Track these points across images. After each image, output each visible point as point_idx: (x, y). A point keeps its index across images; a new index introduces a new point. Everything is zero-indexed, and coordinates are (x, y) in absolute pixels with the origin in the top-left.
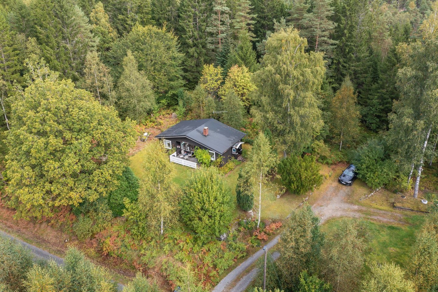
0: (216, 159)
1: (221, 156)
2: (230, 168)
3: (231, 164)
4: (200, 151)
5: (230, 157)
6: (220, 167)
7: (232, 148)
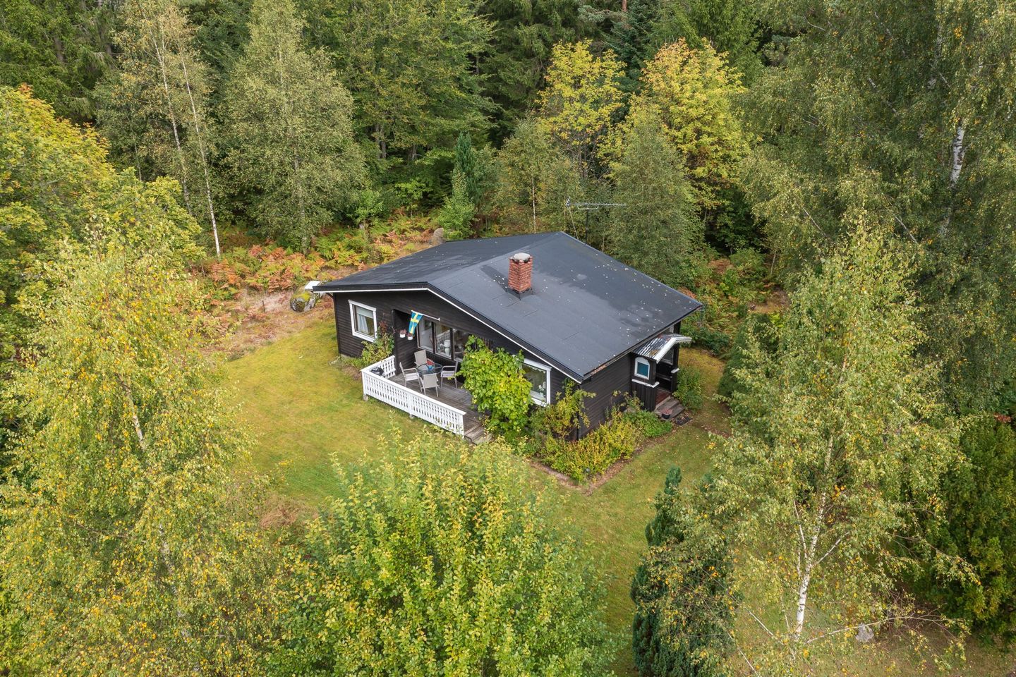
0: (554, 401)
1: (576, 387)
2: (615, 450)
3: (620, 432)
4: (484, 356)
5: (621, 399)
6: (569, 439)
7: (632, 356)
